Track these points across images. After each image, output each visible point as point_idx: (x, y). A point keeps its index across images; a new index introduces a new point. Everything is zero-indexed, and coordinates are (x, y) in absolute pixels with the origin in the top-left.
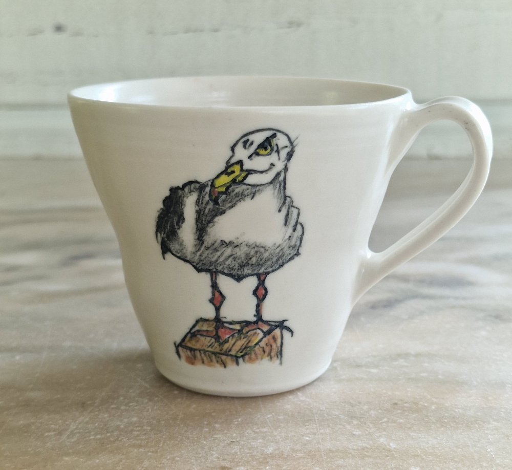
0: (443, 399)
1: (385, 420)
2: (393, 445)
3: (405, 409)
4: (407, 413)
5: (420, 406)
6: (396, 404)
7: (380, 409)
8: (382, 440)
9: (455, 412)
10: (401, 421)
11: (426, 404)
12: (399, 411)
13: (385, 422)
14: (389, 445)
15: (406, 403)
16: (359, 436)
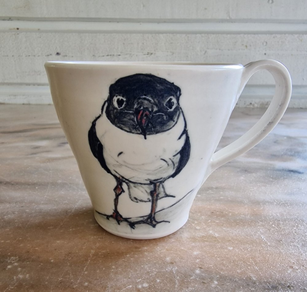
0: (234, 210)
1: (210, 221)
2: (217, 235)
3: (218, 215)
4: (219, 217)
5: (224, 214)
6: (213, 212)
7: (206, 215)
8: (211, 232)
9: (241, 217)
10: (217, 221)
11: (227, 213)
12: (215, 216)
13: (210, 222)
14: (215, 235)
15: (217, 212)
16: (199, 230)
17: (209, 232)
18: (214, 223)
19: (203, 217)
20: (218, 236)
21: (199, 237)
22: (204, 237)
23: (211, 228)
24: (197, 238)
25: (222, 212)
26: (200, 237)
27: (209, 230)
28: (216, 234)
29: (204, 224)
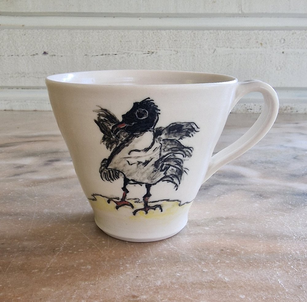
1: (219, 261)
3: (228, 253)
6: (222, 250)
8: (220, 275)
9: (255, 255)
10: (228, 262)
11: (238, 250)
12: (225, 255)
13: (219, 263)
14: (224, 279)
15: (228, 249)
16: (207, 272)
17: (218, 276)
18: (224, 264)
19: (211, 256)
20: (228, 281)
21: (206, 282)
22: (212, 282)
23: (220, 270)
24: (204, 283)
25: (233, 250)
26: (208, 282)
27: (218, 273)
28: (226, 278)
29: (212, 265)
